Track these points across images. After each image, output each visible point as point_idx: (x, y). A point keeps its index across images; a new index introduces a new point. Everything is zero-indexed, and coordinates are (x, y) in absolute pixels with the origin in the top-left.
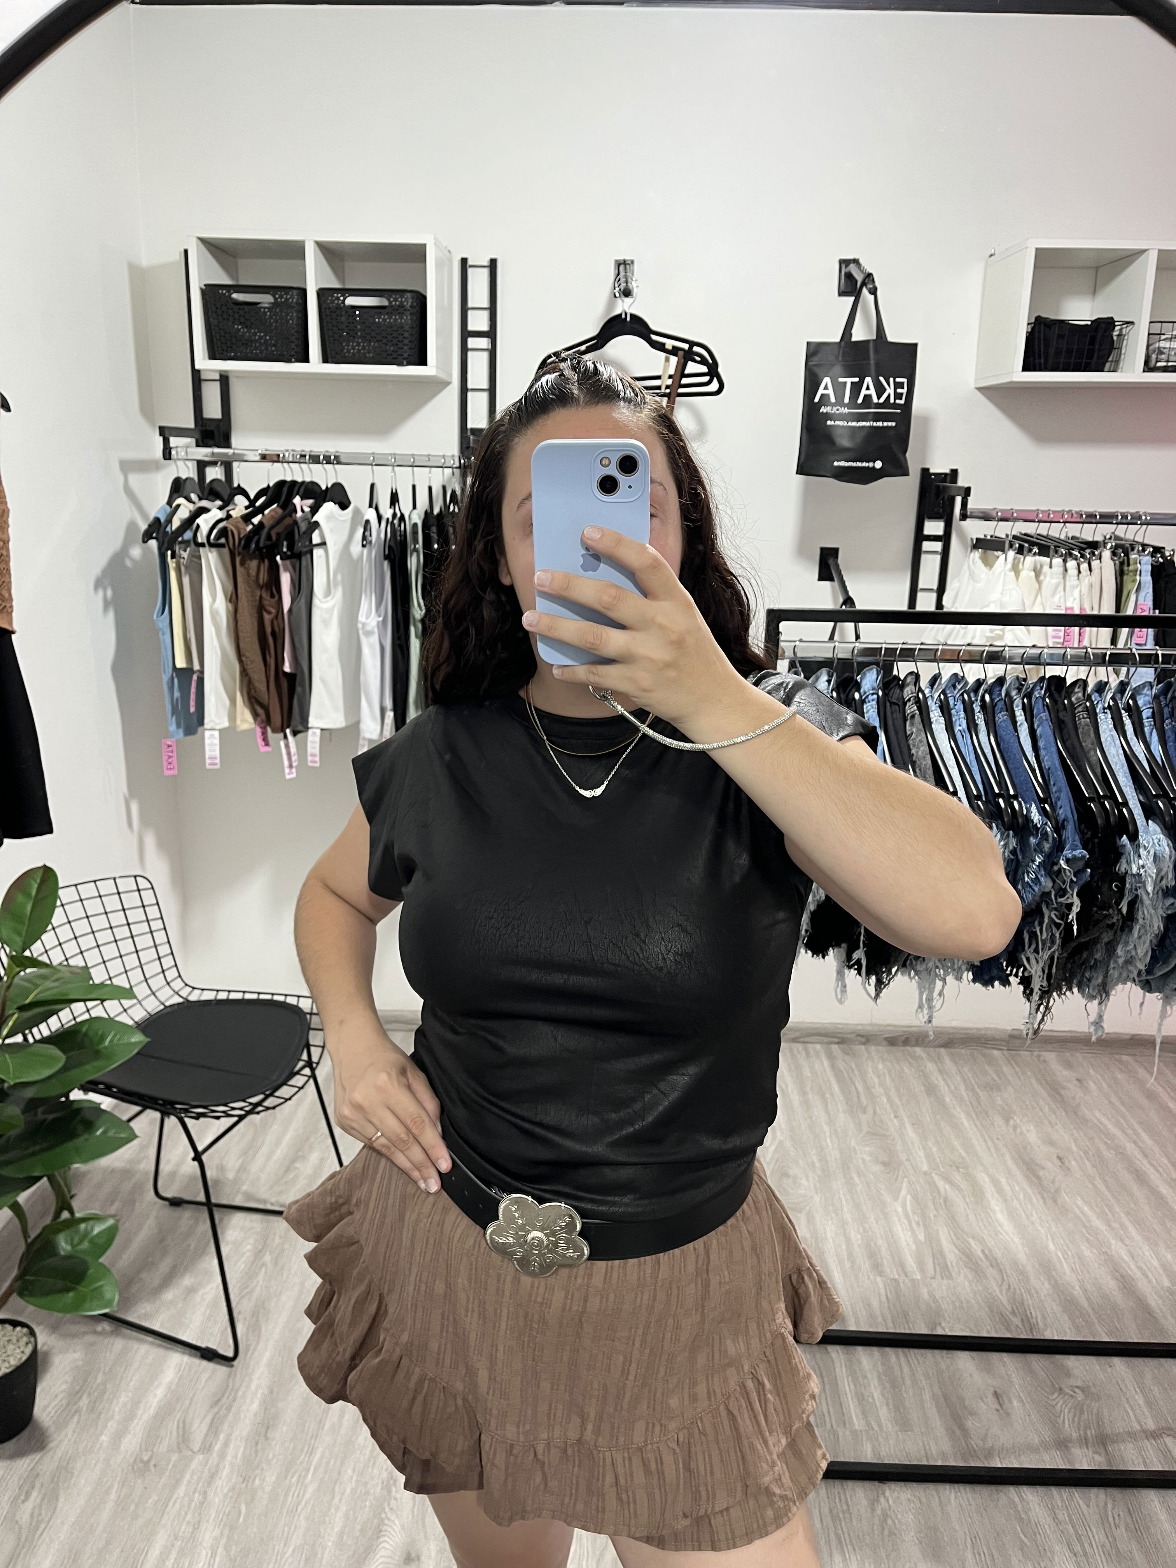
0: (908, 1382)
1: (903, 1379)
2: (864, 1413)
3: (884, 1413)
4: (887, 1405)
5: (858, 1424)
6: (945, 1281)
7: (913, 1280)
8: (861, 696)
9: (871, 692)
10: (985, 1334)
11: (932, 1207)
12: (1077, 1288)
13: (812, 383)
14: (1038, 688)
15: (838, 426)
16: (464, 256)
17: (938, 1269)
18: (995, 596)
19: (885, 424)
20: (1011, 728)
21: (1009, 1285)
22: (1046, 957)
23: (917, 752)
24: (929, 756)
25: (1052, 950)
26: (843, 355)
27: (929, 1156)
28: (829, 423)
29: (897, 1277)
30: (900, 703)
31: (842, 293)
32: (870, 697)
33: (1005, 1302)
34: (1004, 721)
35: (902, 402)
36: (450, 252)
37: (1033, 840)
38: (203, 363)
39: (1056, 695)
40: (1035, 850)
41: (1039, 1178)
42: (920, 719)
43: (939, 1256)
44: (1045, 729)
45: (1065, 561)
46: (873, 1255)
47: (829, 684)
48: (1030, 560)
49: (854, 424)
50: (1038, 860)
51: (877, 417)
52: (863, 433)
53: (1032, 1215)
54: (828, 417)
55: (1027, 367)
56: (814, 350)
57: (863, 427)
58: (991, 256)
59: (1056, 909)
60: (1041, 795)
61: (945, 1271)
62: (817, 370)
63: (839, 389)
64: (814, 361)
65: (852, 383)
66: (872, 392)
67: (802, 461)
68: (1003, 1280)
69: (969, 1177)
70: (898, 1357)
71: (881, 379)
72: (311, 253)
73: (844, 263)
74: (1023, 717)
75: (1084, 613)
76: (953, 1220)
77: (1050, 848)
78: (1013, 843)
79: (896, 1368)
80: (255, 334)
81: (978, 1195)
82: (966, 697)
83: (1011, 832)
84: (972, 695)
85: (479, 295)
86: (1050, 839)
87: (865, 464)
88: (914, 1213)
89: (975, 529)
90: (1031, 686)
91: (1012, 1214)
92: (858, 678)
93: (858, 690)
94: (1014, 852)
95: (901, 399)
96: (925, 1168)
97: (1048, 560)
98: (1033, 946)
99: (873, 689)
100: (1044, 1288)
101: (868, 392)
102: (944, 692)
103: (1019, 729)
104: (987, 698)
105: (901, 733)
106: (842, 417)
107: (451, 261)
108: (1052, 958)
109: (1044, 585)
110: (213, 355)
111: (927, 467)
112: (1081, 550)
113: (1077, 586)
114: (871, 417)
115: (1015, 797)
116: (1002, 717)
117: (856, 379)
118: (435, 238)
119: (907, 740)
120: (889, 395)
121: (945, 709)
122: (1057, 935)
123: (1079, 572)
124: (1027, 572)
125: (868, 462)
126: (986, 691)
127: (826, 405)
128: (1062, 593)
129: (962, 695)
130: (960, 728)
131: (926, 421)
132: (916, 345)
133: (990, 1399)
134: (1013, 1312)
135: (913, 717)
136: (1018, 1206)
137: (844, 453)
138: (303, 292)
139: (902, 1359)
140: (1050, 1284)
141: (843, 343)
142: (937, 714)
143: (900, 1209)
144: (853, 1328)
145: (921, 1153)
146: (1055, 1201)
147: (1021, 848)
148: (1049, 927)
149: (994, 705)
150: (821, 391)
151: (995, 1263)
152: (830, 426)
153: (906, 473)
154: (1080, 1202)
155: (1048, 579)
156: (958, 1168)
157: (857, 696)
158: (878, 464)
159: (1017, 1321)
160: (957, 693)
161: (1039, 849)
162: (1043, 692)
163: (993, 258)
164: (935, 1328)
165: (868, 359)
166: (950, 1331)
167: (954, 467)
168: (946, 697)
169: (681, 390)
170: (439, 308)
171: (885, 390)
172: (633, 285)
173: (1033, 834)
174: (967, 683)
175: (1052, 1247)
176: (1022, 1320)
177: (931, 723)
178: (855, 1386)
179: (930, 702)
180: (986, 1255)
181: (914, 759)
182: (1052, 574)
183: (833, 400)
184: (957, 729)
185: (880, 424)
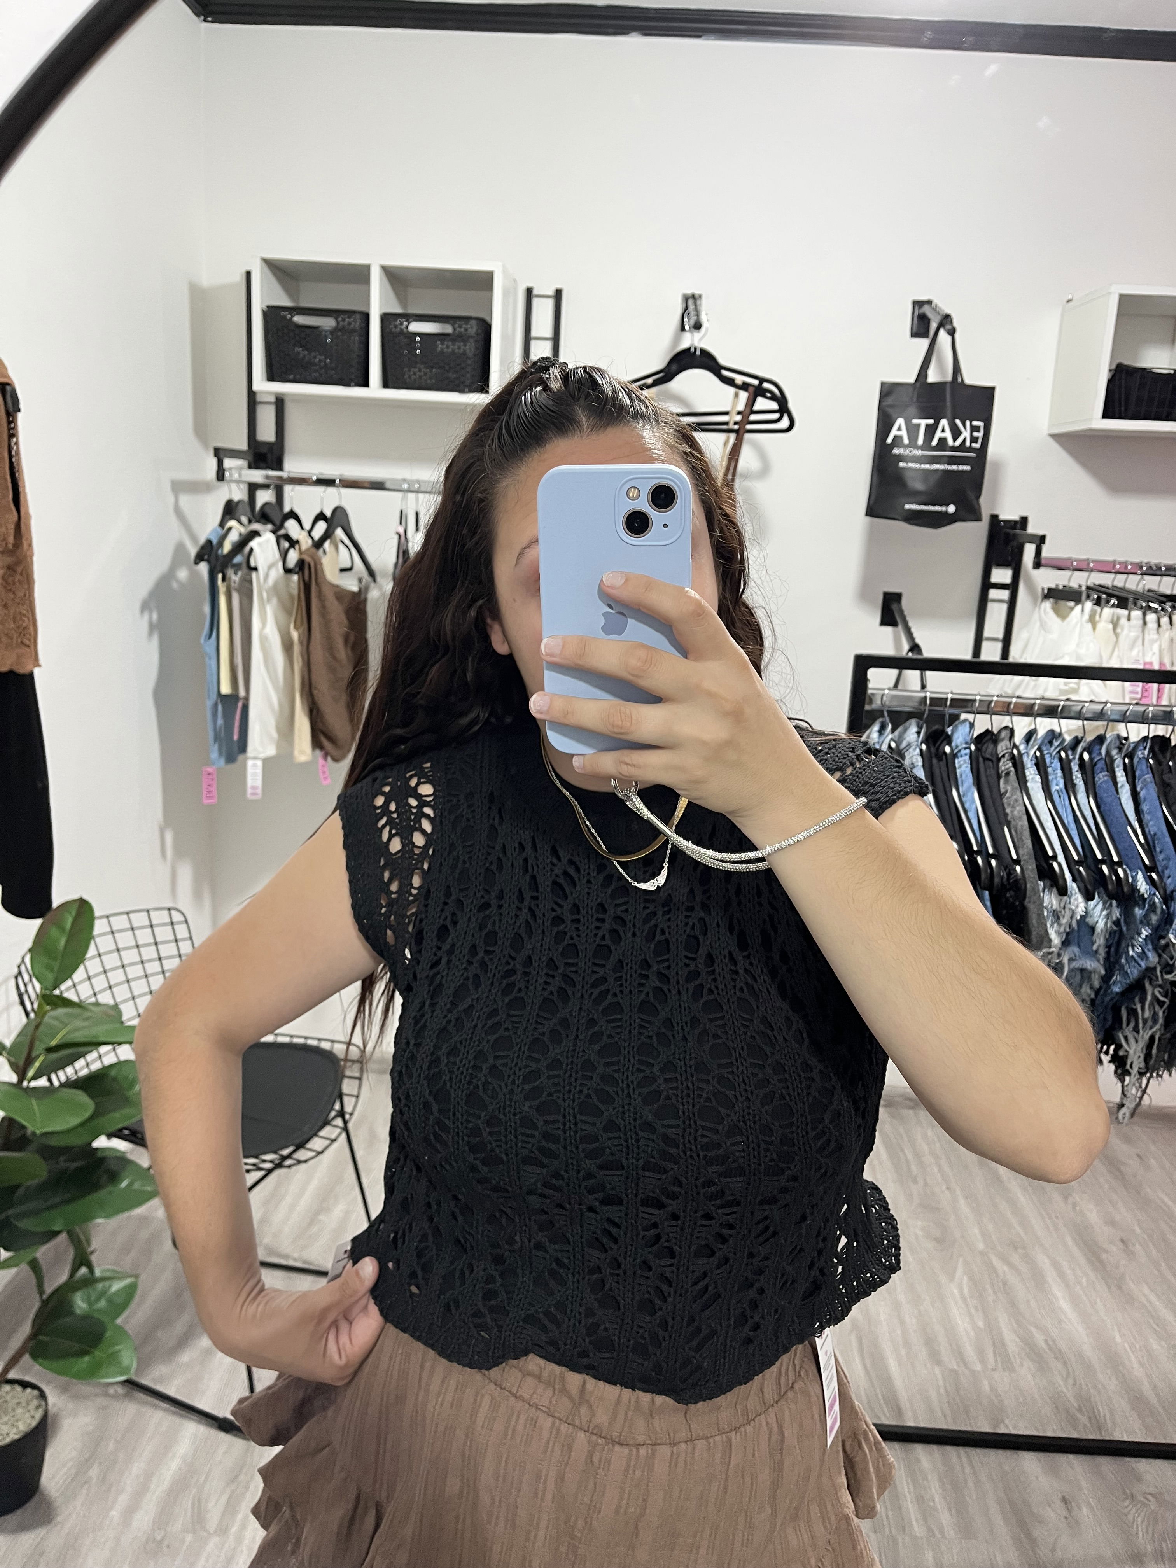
0: (971, 1483)
1: (966, 1482)
2: (925, 1519)
3: (946, 1518)
4: (950, 1510)
5: (919, 1530)
6: (1007, 1374)
7: (973, 1372)
8: (952, 750)
9: (964, 746)
10: (1050, 1434)
11: (990, 1290)
12: (1146, 1383)
13: (885, 424)
14: (1141, 748)
15: (910, 469)
16: (530, 285)
17: (999, 1359)
18: (1071, 647)
19: (961, 468)
20: (1113, 790)
21: (1075, 1380)
22: (1147, 1037)
23: (1012, 812)
24: (1025, 817)
25: (1154, 1029)
26: (918, 397)
27: (985, 1235)
28: (901, 464)
29: (956, 1367)
30: (994, 759)
31: (914, 334)
32: (963, 752)
33: (1072, 1399)
34: (1105, 782)
35: (977, 446)
36: (515, 281)
37: (1138, 912)
38: (261, 384)
39: (1160, 757)
40: (1141, 922)
41: (1101, 1262)
42: (1015, 777)
43: (999, 1346)
44: (1149, 791)
45: (1144, 614)
46: (929, 1341)
47: (919, 736)
48: (1108, 612)
49: (927, 466)
50: (1145, 933)
51: (952, 460)
52: (937, 476)
53: (1096, 1303)
54: (900, 458)
55: (1108, 413)
56: (888, 391)
57: (937, 470)
58: (1069, 301)
59: (1160, 986)
60: (1147, 862)
61: (1008, 1365)
62: (890, 411)
63: (913, 431)
64: (889, 401)
65: (927, 426)
66: (948, 435)
67: (871, 502)
68: (1068, 1373)
69: (1027, 1258)
70: (959, 1456)
71: (958, 422)
72: (376, 278)
73: (918, 304)
74: (1125, 778)
75: (1163, 669)
76: (1013, 1306)
77: (1158, 920)
78: (1117, 913)
79: (958, 1468)
80: (315, 357)
81: (1038, 1279)
82: (1063, 754)
83: (1114, 902)
84: (1070, 753)
85: (542, 325)
86: (1159, 911)
87: (937, 508)
88: (971, 1297)
89: (1047, 578)
90: (1132, 746)
91: (1075, 1301)
92: (949, 730)
93: (949, 744)
94: (1117, 923)
95: (976, 442)
96: (981, 1246)
97: (1126, 612)
98: (1132, 1025)
99: (966, 743)
100: (1113, 1385)
101: (943, 435)
102: (1039, 749)
103: (1120, 790)
104: (1086, 756)
105: (995, 790)
106: (915, 459)
107: (515, 289)
108: (1152, 1038)
109: (1122, 638)
110: (271, 376)
111: (996, 512)
112: (1161, 603)
113: (1156, 641)
114: (946, 459)
115: (1120, 864)
116: (1102, 777)
117: (931, 421)
118: (504, 266)
119: (1001, 799)
120: (965, 440)
121: (1041, 766)
122: (1161, 1014)
123: (1159, 626)
124: (1104, 625)
125: (940, 505)
126: (1084, 750)
127: (899, 447)
128: (1141, 647)
129: (1059, 752)
130: (1058, 788)
131: (997, 465)
132: (992, 390)
133: (1059, 1504)
134: (1080, 1410)
135: (1008, 774)
136: (1081, 1292)
137: (915, 496)
138: (366, 316)
139: (964, 1460)
140: (1117, 1379)
141: (918, 384)
142: (1033, 772)
143: (956, 1291)
144: (911, 1423)
145: (976, 1231)
146: (1120, 1287)
147: (1126, 922)
148: (1152, 1004)
149: (1093, 764)
150: (894, 432)
151: (1060, 1356)
152: (903, 468)
153: (978, 519)
154: (1146, 1290)
155: (1125, 632)
156: (1016, 1248)
157: (948, 749)
158: (952, 509)
159: (1083, 1419)
160: (1053, 750)
161: (1145, 920)
162: (1146, 752)
163: (1071, 304)
164: (997, 1426)
165: (944, 400)
166: (1015, 1428)
167: (1024, 514)
168: (1042, 755)
169: (749, 427)
170: (504, 337)
171: (960, 433)
172: (704, 318)
173: (1139, 906)
174: (1064, 740)
175: (1118, 1339)
176: (1090, 1418)
177: (1026, 781)
178: (915, 1488)
179: (1025, 759)
180: (1048, 1345)
181: (1009, 818)
182: (1130, 627)
183: (906, 441)
184: (1054, 788)
185: (954, 467)
